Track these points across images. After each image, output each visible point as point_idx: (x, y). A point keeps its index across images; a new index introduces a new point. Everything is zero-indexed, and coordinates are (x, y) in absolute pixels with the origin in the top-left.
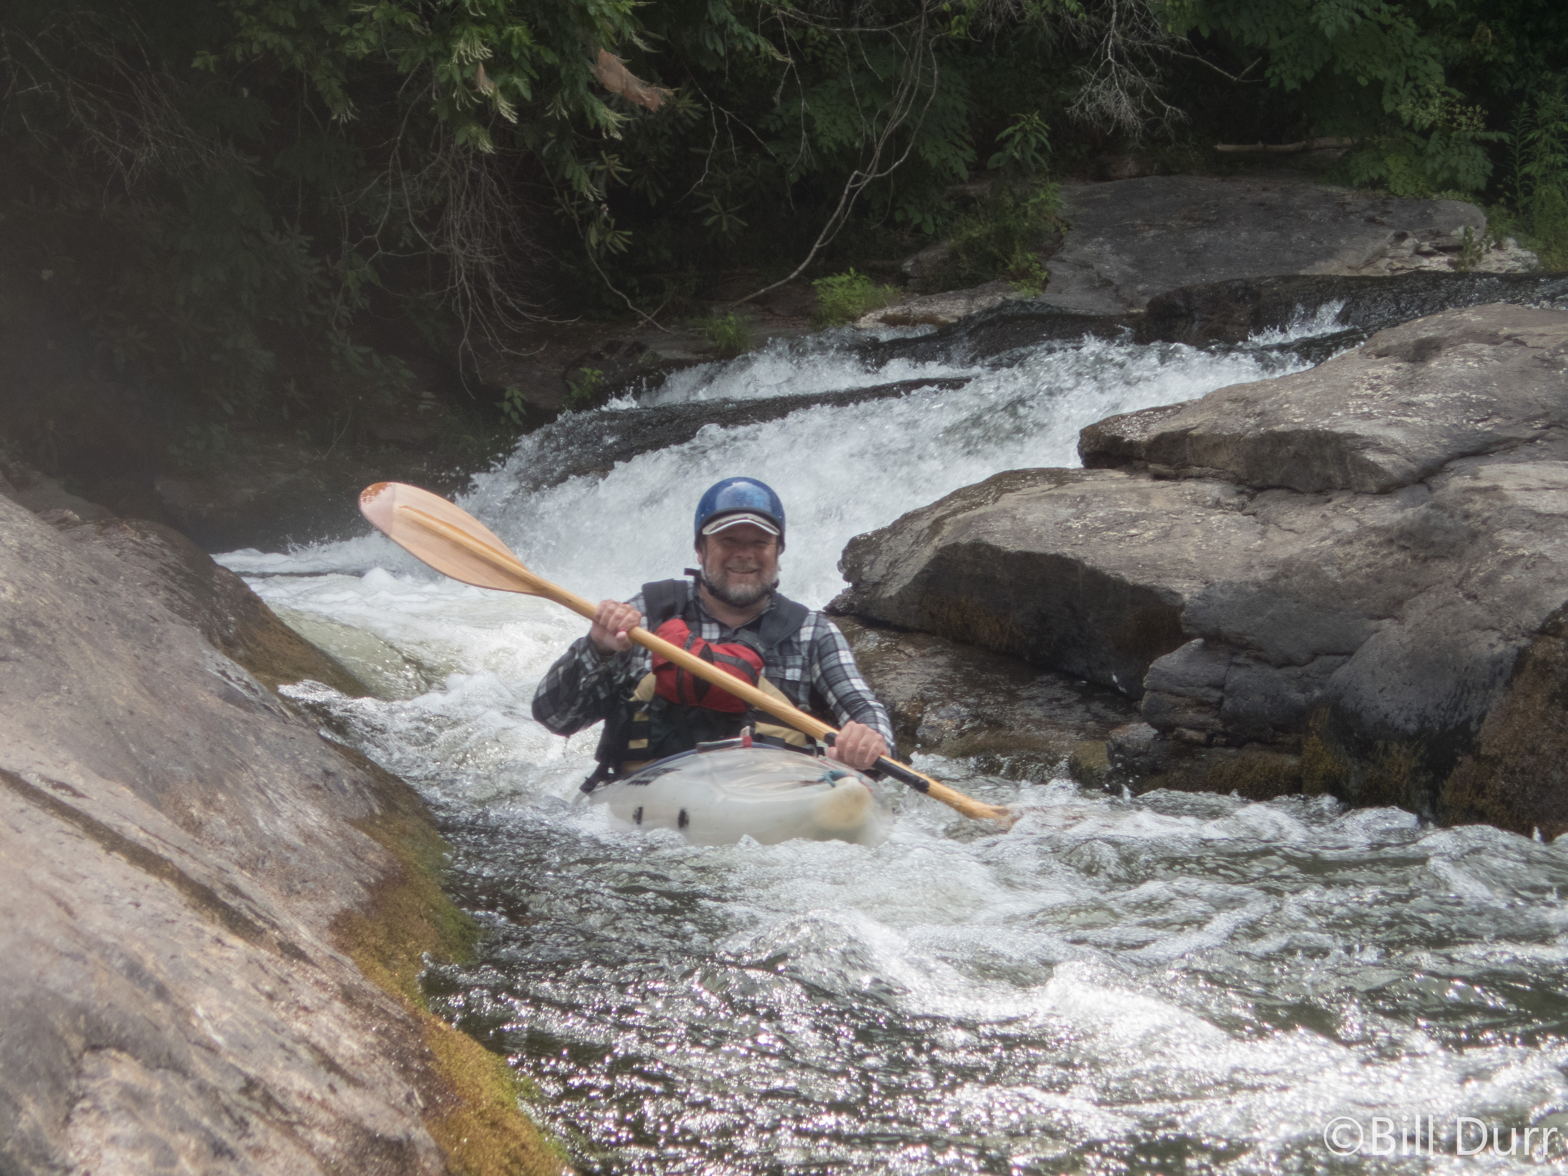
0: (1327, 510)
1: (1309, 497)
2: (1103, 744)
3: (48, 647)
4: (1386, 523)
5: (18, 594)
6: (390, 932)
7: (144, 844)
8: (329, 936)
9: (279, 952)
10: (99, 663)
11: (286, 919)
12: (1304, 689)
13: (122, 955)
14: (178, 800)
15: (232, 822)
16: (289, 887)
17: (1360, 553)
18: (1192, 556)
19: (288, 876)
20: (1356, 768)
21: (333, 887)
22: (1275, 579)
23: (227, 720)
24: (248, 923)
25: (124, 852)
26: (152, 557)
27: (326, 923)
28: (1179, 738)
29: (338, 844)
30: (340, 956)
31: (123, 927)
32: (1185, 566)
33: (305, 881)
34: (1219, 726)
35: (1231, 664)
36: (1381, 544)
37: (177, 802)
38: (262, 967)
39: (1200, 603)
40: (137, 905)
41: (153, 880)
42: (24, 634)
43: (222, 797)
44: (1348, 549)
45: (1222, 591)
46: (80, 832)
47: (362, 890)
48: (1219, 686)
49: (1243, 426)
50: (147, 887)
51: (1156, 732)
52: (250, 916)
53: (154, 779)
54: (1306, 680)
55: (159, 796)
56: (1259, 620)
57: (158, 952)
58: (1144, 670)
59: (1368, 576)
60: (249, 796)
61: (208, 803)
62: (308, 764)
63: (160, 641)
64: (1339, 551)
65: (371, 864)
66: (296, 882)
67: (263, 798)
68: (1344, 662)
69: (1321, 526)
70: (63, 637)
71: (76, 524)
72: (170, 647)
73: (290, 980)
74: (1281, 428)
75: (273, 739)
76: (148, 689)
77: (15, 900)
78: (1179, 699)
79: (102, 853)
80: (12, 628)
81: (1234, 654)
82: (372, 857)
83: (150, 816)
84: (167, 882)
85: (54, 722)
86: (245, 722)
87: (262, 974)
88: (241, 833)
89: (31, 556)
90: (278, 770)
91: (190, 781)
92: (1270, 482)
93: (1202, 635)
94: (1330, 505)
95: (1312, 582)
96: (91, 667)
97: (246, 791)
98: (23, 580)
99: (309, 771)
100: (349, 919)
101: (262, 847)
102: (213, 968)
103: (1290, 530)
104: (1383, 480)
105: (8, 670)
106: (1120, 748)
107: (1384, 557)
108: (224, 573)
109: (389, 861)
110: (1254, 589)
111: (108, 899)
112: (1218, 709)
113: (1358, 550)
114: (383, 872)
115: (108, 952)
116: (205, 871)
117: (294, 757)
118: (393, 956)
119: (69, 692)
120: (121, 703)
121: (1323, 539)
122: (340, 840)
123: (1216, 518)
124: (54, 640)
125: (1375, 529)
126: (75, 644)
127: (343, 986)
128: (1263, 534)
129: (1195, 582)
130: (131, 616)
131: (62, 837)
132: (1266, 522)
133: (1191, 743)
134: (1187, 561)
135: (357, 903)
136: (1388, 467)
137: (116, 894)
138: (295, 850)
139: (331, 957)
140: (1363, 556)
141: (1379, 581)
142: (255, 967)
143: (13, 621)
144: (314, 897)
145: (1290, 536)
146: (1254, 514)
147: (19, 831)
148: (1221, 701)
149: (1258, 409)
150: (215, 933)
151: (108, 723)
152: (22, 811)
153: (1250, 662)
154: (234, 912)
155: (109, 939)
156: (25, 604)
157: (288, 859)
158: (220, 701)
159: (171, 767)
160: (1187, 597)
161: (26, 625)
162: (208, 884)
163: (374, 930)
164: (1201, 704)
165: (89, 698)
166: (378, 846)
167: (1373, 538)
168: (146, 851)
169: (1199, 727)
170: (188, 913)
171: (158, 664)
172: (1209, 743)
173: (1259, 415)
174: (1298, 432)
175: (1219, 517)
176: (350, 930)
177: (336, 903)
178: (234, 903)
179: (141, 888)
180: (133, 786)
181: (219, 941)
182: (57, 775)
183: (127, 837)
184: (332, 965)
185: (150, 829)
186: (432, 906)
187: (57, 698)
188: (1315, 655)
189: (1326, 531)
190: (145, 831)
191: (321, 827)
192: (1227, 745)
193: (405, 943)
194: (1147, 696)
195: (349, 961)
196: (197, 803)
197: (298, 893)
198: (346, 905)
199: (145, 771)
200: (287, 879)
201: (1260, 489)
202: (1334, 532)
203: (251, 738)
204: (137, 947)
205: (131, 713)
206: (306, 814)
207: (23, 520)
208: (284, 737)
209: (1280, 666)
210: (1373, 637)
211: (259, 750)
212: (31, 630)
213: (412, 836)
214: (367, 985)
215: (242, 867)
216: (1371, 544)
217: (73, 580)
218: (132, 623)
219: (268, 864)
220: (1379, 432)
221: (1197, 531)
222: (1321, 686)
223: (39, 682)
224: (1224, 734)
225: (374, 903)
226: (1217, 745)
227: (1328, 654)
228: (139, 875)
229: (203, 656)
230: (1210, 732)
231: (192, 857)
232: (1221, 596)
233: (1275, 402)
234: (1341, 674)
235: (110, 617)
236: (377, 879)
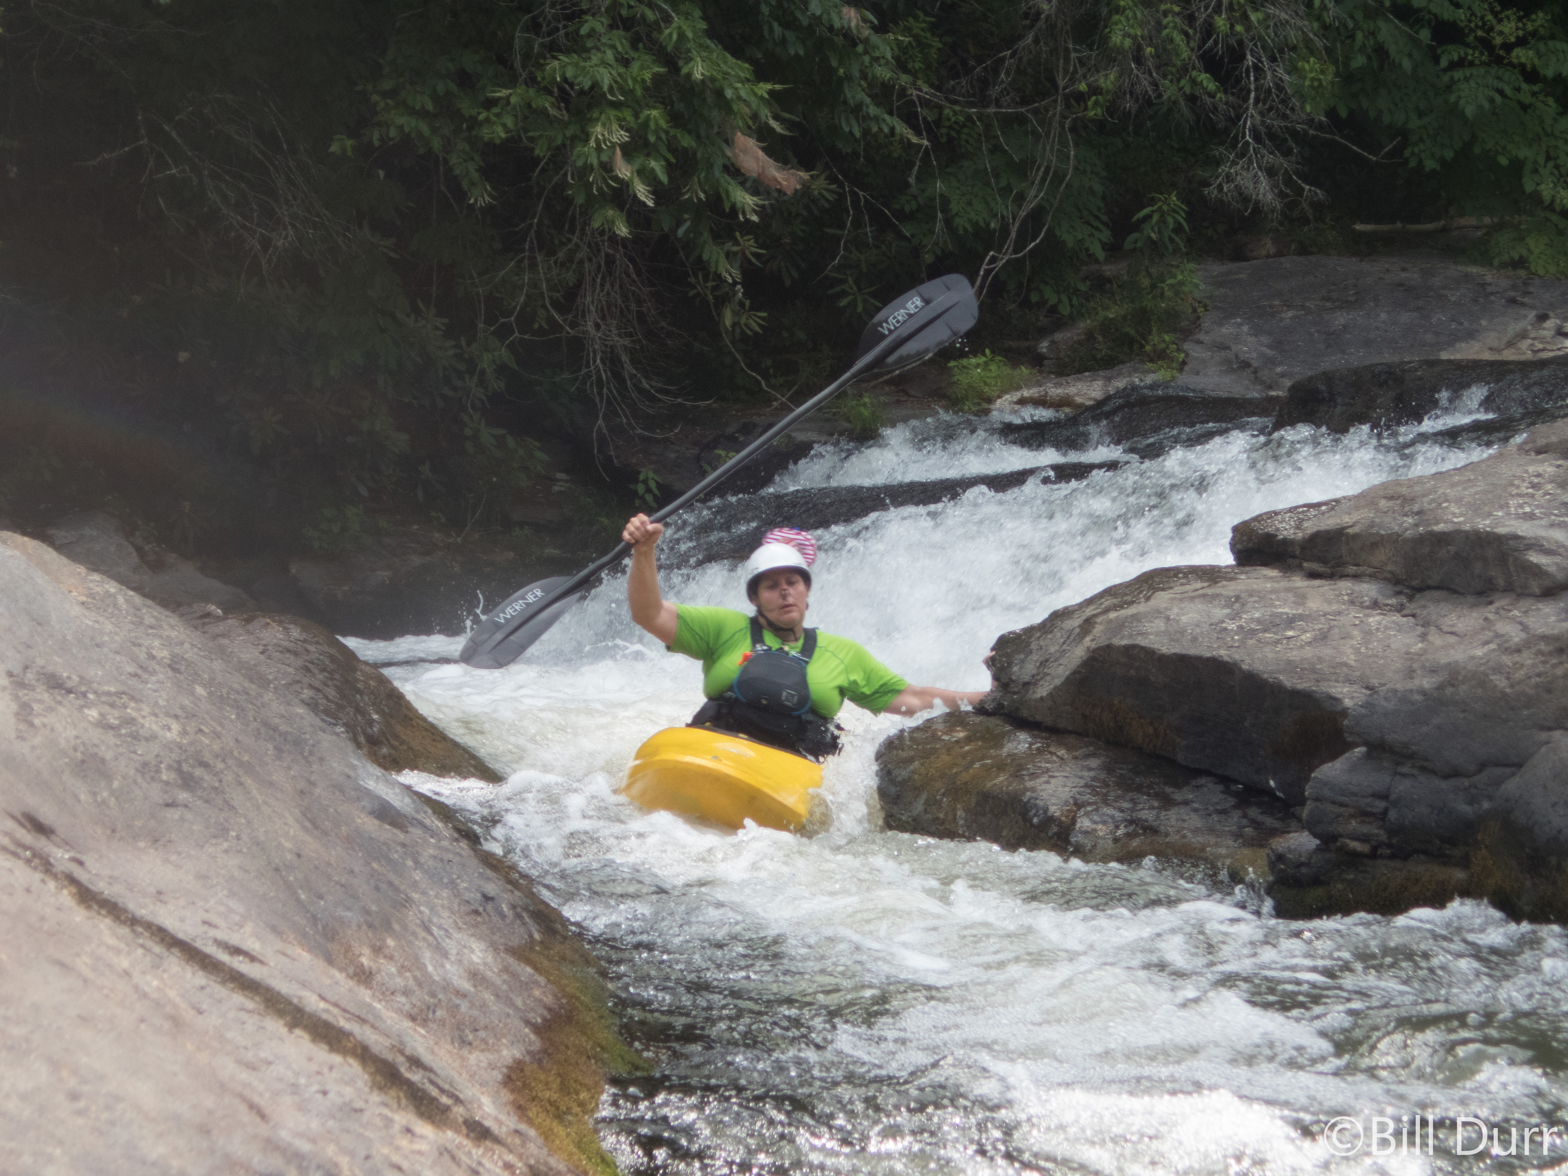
0: (1489, 612)
1: (1470, 599)
2: (1263, 853)
3: (215, 789)
4: (1556, 632)
5: (184, 733)
6: (562, 1083)
7: (325, 1016)
8: (506, 1096)
9: (464, 1130)
10: (265, 803)
11: (469, 1091)
12: (1472, 801)
13: (319, 1167)
14: (348, 949)
15: (402, 968)
16: (460, 1037)
17: (1529, 662)
18: (1351, 659)
19: (459, 1027)
20: (1528, 883)
21: (504, 1036)
22: (1441, 687)
23: (385, 843)
24: (433, 1100)
25: (306, 1028)
26: (296, 654)
27: (500, 1077)
28: (1343, 849)
29: (504, 981)
30: (523, 1127)
31: (315, 1124)
32: (1345, 670)
33: (476, 1030)
34: (1383, 837)
35: (1396, 773)
36: (1551, 653)
37: (347, 951)
38: (453, 1158)
39: (1363, 711)
40: (325, 1093)
41: (337, 1059)
42: (191, 776)
43: (390, 942)
44: (1517, 658)
45: (1386, 699)
46: (262, 1007)
47: (533, 1037)
48: (1384, 797)
49: (1401, 525)
50: (331, 1068)
51: (1318, 842)
52: (434, 1092)
53: (324, 928)
54: (1474, 791)
55: (329, 945)
56: (1425, 729)
57: (352, 1154)
58: (1307, 779)
59: (1537, 686)
60: (417, 938)
61: (377, 950)
62: (466, 889)
63: (311, 753)
64: (1507, 660)
65: (538, 1000)
66: (467, 1031)
67: (430, 938)
68: (1513, 774)
69: (1483, 629)
70: (229, 778)
71: (218, 619)
72: (322, 760)
73: (481, 1170)
74: (1440, 527)
75: (431, 863)
76: (310, 821)
77: (210, 1112)
78: (1342, 809)
79: (284, 1030)
80: (179, 771)
81: (1398, 764)
82: (537, 993)
83: (327, 981)
84: (351, 1061)
85: (223, 872)
86: (404, 845)
87: (454, 1167)
88: (411, 982)
89: (183, 668)
90: (437, 896)
91: (359, 927)
92: (1430, 582)
93: (1366, 744)
94: (1492, 608)
95: (1479, 691)
96: (258, 808)
97: (414, 934)
98: (183, 708)
99: (467, 896)
100: (522, 1071)
101: (433, 995)
102: (405, 1165)
103: (1452, 633)
104: (1547, 583)
105: (176, 817)
106: (1280, 858)
107: (1554, 666)
108: (367, 669)
109: (555, 996)
110: (1418, 697)
111: (295, 1089)
112: (1383, 820)
113: (1527, 658)
114: (549, 1010)
115: (305, 1164)
116: (387, 1043)
117: (452, 882)
118: (568, 1111)
119: (238, 838)
120: (288, 845)
121: (1487, 643)
122: (505, 977)
123: (1374, 619)
124: (220, 781)
125: (1544, 638)
126: (241, 784)
127: (531, 1167)
128: (1423, 637)
129: (1355, 687)
130: (283, 728)
131: (244, 1016)
132: (1426, 624)
133: (1355, 854)
134: (1346, 664)
135: (529, 1052)
136: (1552, 569)
137: (303, 1081)
138: (465, 996)
139: (517, 1132)
140: (1533, 666)
141: (1549, 691)
142: (446, 1158)
143: (179, 762)
144: (486, 1047)
145: (1452, 639)
146: (1414, 616)
147: (200, 1012)
148: (1386, 811)
149: (1416, 507)
150: (404, 1122)
151: (277, 870)
152: (202, 988)
153: (1415, 772)
154: (419, 1090)
155: (305, 1147)
156: (191, 743)
157: (458, 1006)
158: (376, 822)
159: (340, 912)
160: (1348, 702)
161: (193, 767)
162: (389, 1056)
163: (547, 1083)
164: (1364, 814)
165: (258, 844)
166: (542, 980)
167: (1542, 646)
168: (327, 1025)
169: (1364, 838)
170: (376, 1097)
171: (313, 784)
172: (1373, 855)
173: (1418, 513)
174: (1458, 532)
175: (1378, 618)
176: (524, 1084)
177: (509, 1053)
178: (415, 1077)
179: (325, 1070)
180: (304, 939)
181: (408, 1130)
182: (235, 939)
183: (308, 1009)
184: (517, 1141)
185: (329, 996)
186: (599, 1045)
187: (226, 845)
188: (1483, 766)
189: (1489, 634)
190: (323, 998)
191: (485, 964)
192: (1392, 857)
193: (577, 1094)
194: (1309, 806)
195: (532, 1133)
196: (366, 951)
197: (470, 1044)
198: (518, 1055)
199: (314, 919)
200: (459, 1029)
201: (1420, 590)
202: (1497, 636)
203: (410, 863)
204: (331, 1150)
205: (299, 856)
206: (472, 951)
207: (172, 627)
208: (442, 860)
209: (1446, 777)
210: (1544, 749)
211: (418, 876)
212: (198, 772)
213: (572, 962)
214: (552, 1161)
215: (413, 1019)
216: (1540, 653)
217: (224, 691)
218: (284, 735)
219: (439, 1013)
220: (1542, 533)
221: (1356, 633)
222: (1490, 798)
223: (207, 828)
224: (1389, 846)
225: (545, 1051)
226: (1382, 857)
227: (1497, 765)
228: (322, 1054)
229: (354, 768)
230: (1374, 843)
231: (373, 1026)
232: (1385, 704)
233: (1433, 500)
234: (1511, 786)
235: (263, 730)
236: (544, 1019)
